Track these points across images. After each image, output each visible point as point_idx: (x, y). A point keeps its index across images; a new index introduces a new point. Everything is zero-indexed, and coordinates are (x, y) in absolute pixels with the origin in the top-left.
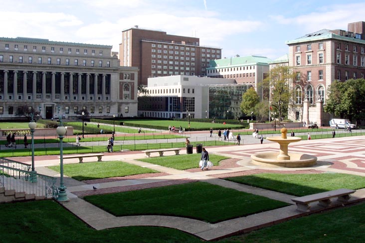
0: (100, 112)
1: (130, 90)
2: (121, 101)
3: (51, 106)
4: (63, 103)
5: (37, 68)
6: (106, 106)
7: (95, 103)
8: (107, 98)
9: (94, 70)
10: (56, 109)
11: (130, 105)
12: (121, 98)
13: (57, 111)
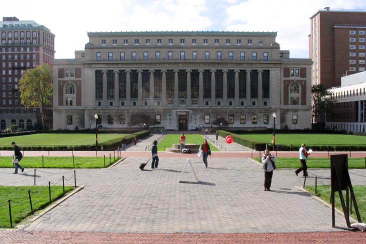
0: (254, 123)
1: (300, 91)
2: (285, 107)
3: (184, 114)
4: (202, 110)
5: (166, 65)
6: (262, 114)
7: (247, 110)
8: (265, 103)
9: (245, 65)
10: (191, 117)
11: (300, 113)
12: (286, 103)
13: (194, 121)
